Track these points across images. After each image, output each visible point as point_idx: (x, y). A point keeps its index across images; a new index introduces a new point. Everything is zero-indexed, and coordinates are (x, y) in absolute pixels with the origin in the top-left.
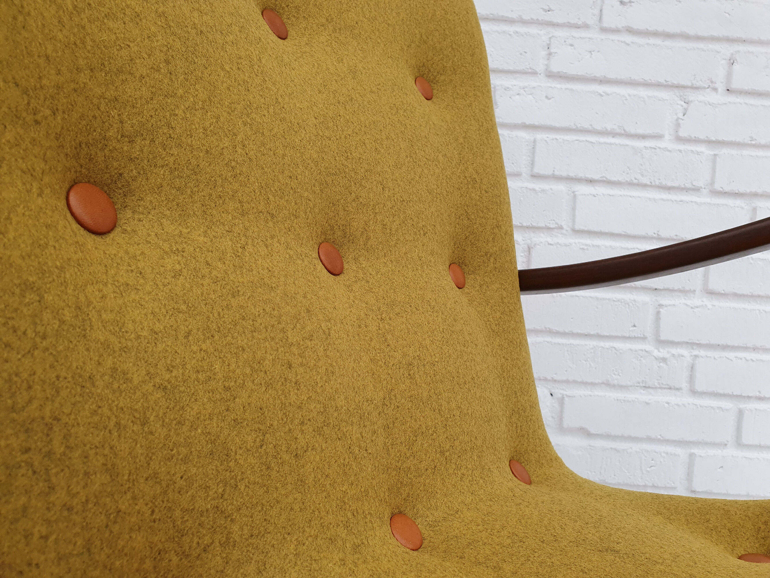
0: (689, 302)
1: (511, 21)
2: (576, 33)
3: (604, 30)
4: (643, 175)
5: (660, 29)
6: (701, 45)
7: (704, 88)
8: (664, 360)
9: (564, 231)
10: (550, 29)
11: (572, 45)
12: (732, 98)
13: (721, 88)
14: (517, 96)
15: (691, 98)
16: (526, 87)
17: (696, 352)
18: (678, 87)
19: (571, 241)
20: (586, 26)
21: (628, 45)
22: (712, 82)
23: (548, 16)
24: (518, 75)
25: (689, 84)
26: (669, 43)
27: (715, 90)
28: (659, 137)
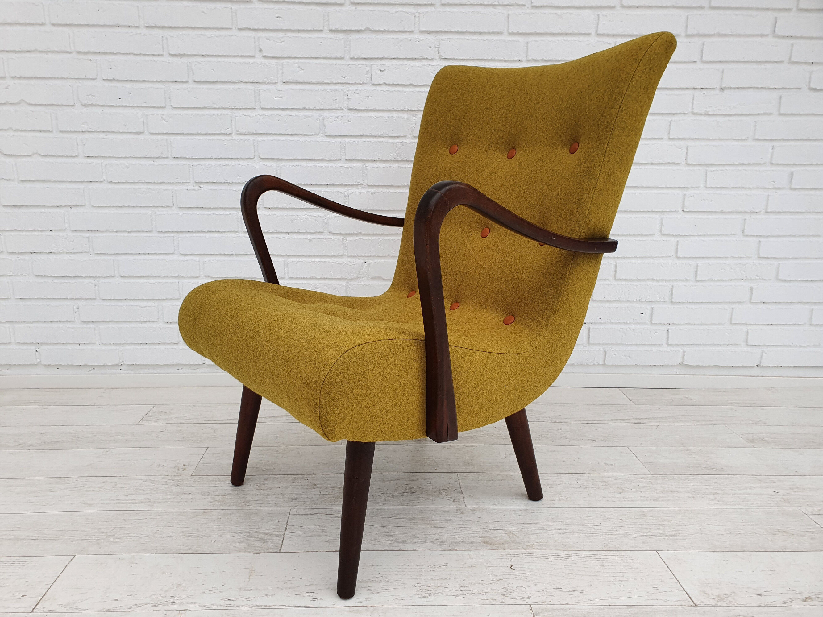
1: (328, 84)
2: (360, 87)
3: (374, 85)
4: (398, 156)
9: (364, 186)
10: (347, 86)
11: (358, 94)
14: (335, 122)
16: (338, 117)
18: (411, 111)
20: (365, 84)
21: (385, 92)
23: (346, 80)
24: (334, 110)
25: (416, 109)
26: (406, 89)
28: (405, 136)
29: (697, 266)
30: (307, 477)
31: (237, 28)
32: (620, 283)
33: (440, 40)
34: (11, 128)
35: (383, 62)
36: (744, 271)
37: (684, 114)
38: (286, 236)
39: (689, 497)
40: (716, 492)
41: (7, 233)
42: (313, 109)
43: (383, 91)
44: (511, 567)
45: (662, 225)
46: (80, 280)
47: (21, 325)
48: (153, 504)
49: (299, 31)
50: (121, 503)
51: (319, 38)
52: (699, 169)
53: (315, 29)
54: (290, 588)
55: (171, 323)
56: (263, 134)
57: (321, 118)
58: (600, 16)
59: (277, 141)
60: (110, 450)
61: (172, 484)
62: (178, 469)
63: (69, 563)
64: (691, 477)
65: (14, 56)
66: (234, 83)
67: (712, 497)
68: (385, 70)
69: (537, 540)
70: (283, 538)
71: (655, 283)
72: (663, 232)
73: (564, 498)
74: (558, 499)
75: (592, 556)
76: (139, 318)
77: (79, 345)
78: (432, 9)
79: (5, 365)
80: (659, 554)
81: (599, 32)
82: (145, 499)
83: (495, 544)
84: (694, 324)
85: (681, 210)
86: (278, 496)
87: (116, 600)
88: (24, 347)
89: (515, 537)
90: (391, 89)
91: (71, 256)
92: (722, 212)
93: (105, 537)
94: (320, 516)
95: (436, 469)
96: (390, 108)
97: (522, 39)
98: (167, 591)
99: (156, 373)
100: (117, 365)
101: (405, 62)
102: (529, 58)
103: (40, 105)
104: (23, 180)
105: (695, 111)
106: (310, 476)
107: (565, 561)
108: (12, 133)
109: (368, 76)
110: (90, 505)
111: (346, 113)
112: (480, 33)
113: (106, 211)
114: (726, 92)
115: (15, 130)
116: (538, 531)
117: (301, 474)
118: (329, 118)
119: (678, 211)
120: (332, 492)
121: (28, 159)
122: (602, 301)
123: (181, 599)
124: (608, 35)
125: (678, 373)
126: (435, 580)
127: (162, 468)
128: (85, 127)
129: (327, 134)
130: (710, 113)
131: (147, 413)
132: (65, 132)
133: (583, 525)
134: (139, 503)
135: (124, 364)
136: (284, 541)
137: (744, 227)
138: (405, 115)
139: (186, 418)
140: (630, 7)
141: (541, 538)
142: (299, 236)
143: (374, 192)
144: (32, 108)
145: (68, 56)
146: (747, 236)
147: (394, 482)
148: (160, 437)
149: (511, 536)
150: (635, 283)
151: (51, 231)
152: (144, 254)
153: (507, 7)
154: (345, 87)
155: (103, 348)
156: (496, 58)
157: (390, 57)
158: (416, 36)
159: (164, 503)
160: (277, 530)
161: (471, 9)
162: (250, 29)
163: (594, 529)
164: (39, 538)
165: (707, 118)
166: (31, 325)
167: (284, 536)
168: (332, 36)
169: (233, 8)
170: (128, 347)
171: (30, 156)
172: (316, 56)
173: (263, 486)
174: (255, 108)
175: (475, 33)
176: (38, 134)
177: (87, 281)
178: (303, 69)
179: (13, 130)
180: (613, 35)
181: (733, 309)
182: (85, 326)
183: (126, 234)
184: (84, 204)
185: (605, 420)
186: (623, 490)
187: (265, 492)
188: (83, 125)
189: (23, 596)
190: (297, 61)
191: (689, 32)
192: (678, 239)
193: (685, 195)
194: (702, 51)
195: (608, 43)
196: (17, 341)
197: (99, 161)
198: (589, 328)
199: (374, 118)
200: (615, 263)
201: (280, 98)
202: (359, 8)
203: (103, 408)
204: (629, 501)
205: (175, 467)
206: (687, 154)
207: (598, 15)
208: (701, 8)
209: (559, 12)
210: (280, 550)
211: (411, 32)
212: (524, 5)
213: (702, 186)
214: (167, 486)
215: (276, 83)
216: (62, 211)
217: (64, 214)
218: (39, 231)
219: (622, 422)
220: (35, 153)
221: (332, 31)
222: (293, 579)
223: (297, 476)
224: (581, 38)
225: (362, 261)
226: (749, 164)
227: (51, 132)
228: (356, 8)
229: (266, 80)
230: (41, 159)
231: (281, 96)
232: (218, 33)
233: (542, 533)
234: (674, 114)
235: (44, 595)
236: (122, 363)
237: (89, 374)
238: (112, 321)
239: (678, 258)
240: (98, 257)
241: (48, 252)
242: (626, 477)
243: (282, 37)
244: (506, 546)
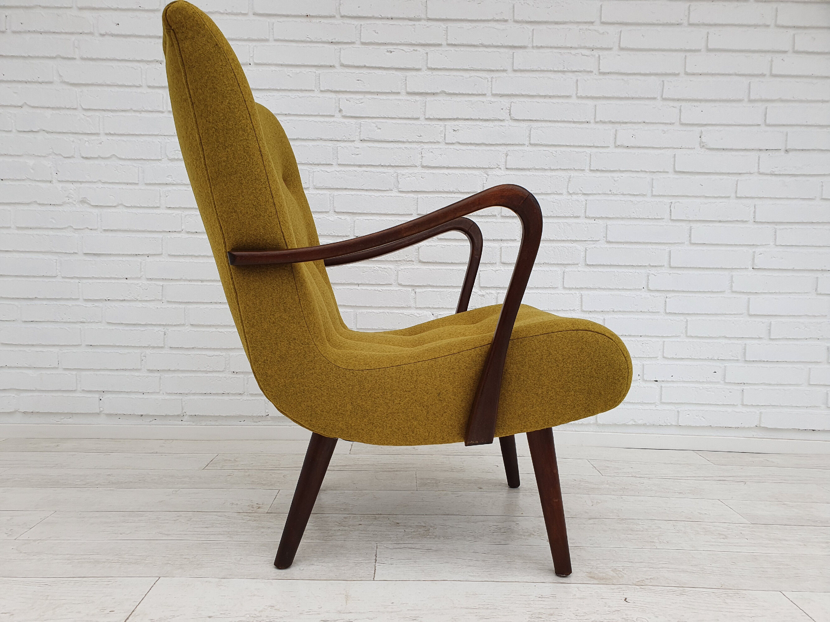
0: (493, 269)
1: (404, 142)
2: (434, 146)
3: (447, 144)
5: (473, 142)
6: (492, 148)
7: (495, 168)
8: (483, 296)
10: (422, 144)
11: (432, 152)
12: (508, 172)
13: (503, 167)
14: (408, 178)
15: (489, 173)
16: (412, 173)
17: (498, 291)
18: (483, 168)
19: (437, 244)
20: (438, 142)
21: (458, 150)
22: (498, 165)
23: (421, 139)
24: (408, 167)
26: (477, 148)
27: (500, 168)
29: (771, 323)
30: (388, 517)
31: (319, 90)
32: (691, 340)
33: (511, 103)
34: (100, 181)
35: (456, 123)
36: (820, 330)
37: (751, 173)
38: (356, 287)
39: (801, 545)
40: (827, 541)
41: (84, 281)
42: (388, 166)
43: (456, 149)
44: (625, 600)
45: (732, 282)
46: (150, 328)
47: (88, 373)
48: (232, 536)
49: (378, 93)
50: (199, 534)
51: (396, 99)
52: (768, 227)
53: (393, 91)
54: (392, 612)
55: (237, 373)
56: (339, 189)
57: (395, 175)
58: (665, 82)
59: (352, 195)
60: (179, 490)
61: (248, 519)
62: (253, 508)
63: (155, 584)
64: (796, 528)
65: (110, 114)
66: (313, 140)
67: (824, 545)
68: (458, 130)
69: (647, 577)
70: (375, 568)
71: (727, 341)
72: (734, 289)
73: (664, 541)
74: (657, 541)
75: (710, 593)
76: (205, 368)
77: (143, 394)
78: (504, 74)
79: (67, 413)
80: (783, 594)
81: (664, 97)
82: (224, 531)
83: (603, 579)
84: (770, 384)
85: (750, 268)
86: (361, 532)
87: (210, 617)
88: (89, 395)
89: (621, 573)
90: (464, 147)
91: (143, 303)
92: (793, 270)
93: (188, 562)
94: (410, 550)
95: (522, 514)
96: (462, 165)
97: (591, 103)
98: (262, 611)
99: (217, 425)
100: (178, 416)
101: (478, 123)
102: (598, 120)
103: (129, 159)
104: (106, 229)
105: (761, 171)
106: (390, 516)
107: (681, 597)
108: (101, 185)
109: (442, 135)
110: (168, 535)
111: (419, 170)
112: (550, 97)
113: (182, 260)
114: (791, 154)
115: (103, 183)
116: (645, 569)
117: (381, 514)
118: (403, 175)
119: (748, 268)
120: (418, 530)
121: (113, 210)
122: (673, 358)
123: (277, 619)
124: (673, 100)
125: (755, 437)
126: (546, 609)
127: (235, 506)
128: (169, 180)
129: (400, 190)
130: (776, 173)
131: (212, 461)
132: (150, 184)
133: (692, 566)
134: (218, 535)
135: (186, 415)
136: (376, 571)
137: (817, 285)
138: (476, 172)
139: (253, 465)
140: (694, 74)
141: (650, 575)
142: (369, 288)
143: (444, 245)
144: (121, 162)
145: (161, 115)
146: (820, 294)
147: (481, 523)
148: (228, 480)
149: (618, 572)
150: (706, 341)
151: (127, 279)
152: (216, 303)
153: (576, 73)
154: (420, 146)
155: (168, 397)
156: (566, 120)
157: (464, 117)
158: (489, 99)
159: (244, 535)
160: (367, 561)
161: (542, 75)
162: (331, 91)
163: (704, 569)
164: (120, 561)
165: (774, 178)
166: (98, 373)
167: (375, 567)
168: (409, 98)
169: (316, 72)
170: (192, 397)
171: (115, 207)
172: (393, 117)
173: (344, 523)
174: (332, 164)
175: (545, 97)
176: (124, 187)
177: (156, 329)
178: (380, 129)
179: (101, 182)
180: (678, 100)
181: (810, 368)
182: (151, 374)
183: (200, 283)
184: (160, 253)
185: (688, 477)
186: (726, 536)
187: (347, 528)
188: (167, 178)
189: (110, 612)
190: (374, 120)
191: (752, 97)
192: (749, 297)
193: (754, 252)
194: (765, 115)
195: (673, 107)
196: (82, 389)
197: (178, 212)
198: (661, 387)
199: (446, 174)
200: (686, 320)
201: (358, 155)
202: (435, 73)
203: (165, 455)
204: (735, 546)
205: (249, 506)
206: (755, 212)
207: (663, 81)
208: (763, 75)
209: (625, 78)
210: (374, 579)
211: (485, 95)
212: (591, 72)
213: (772, 244)
214: (244, 521)
215: (354, 141)
216: (139, 259)
217: (141, 263)
218: (115, 278)
219: (705, 478)
220: (121, 204)
221: (409, 93)
222: (394, 604)
223: (377, 516)
224: (647, 102)
225: (430, 313)
226: (818, 223)
227: (137, 184)
228: (432, 73)
229: (344, 137)
230: (125, 210)
231: (358, 153)
232: (301, 94)
233: (649, 571)
234: (740, 174)
235: (133, 611)
236: (185, 414)
237: (150, 425)
238: (178, 370)
239: (750, 315)
240: (170, 306)
241: (121, 299)
242: (726, 525)
243: (361, 99)
244: (614, 581)
